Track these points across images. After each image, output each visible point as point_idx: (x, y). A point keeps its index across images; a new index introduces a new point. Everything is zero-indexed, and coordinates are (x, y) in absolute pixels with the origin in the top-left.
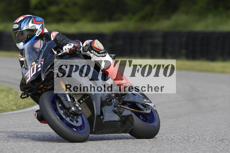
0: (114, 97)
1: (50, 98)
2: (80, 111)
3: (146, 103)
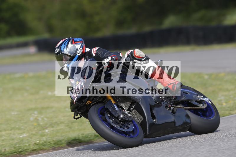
2: (130, 117)
3: (200, 99)
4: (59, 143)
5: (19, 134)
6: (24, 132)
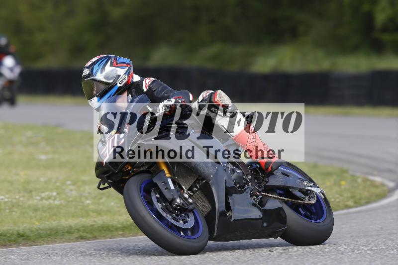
0: (250, 179)
1: (141, 185)
2: (191, 204)
3: (307, 188)
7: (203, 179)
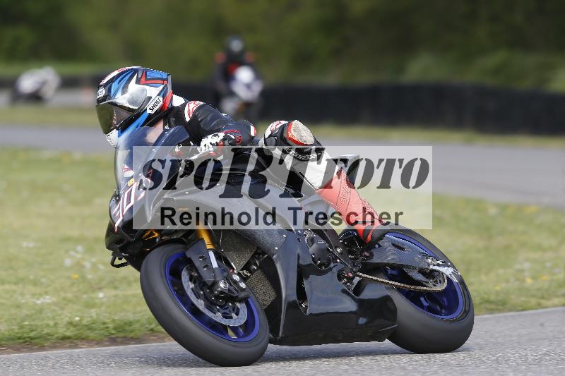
0: (340, 254)
2: (243, 290)
3: (431, 267)
4: (127, 328)
5: (33, 295)
6: (47, 293)
7: (264, 253)
